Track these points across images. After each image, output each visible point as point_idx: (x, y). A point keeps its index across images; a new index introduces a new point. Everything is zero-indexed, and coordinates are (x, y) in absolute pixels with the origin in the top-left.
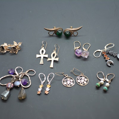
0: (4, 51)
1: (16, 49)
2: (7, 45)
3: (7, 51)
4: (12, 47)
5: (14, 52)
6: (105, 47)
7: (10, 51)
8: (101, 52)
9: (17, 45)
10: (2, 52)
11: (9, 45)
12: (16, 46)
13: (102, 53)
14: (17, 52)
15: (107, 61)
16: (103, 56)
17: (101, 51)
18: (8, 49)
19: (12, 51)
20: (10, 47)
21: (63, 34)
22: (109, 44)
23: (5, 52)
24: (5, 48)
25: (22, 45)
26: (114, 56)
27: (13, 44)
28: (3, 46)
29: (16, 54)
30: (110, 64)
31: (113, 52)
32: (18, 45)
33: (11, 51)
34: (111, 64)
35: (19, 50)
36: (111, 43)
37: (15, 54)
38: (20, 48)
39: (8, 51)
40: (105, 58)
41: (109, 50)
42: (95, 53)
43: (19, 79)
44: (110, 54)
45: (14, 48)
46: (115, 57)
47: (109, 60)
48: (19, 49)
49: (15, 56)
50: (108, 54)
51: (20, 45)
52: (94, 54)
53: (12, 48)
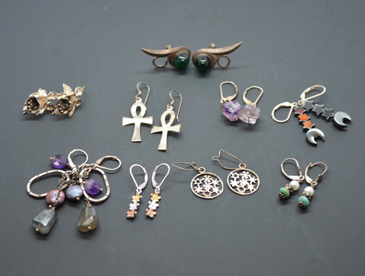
0: (37, 108)
1: (69, 104)
2: (45, 95)
3: (46, 111)
4: (59, 98)
5: (65, 112)
6: (303, 96)
7: (53, 111)
8: (290, 107)
9: (73, 93)
10: (33, 112)
11: (51, 95)
12: (69, 97)
13: (294, 111)
14: (71, 113)
15: (306, 130)
16: (297, 119)
17: (292, 105)
18: (49, 106)
19: (60, 111)
20: (53, 98)
21: (191, 65)
22: (313, 87)
23: (42, 111)
24: (40, 102)
25: (84, 93)
26: (324, 118)
27: (61, 90)
28: (36, 96)
29: (70, 116)
30: (316, 139)
31: (323, 108)
32: (75, 95)
33: (57, 110)
34: (318, 138)
35: (77, 108)
36: (317, 86)
37: (67, 116)
38: (79, 101)
39: (48, 109)
40: (301, 123)
41: (313, 104)
42: (275, 111)
43: (78, 179)
44: (314, 113)
45: (64, 101)
46: (328, 121)
47: (313, 127)
48: (78, 105)
49: (67, 121)
50: (310, 114)
51: (80, 93)
52: (273, 114)
53: (59, 102)
